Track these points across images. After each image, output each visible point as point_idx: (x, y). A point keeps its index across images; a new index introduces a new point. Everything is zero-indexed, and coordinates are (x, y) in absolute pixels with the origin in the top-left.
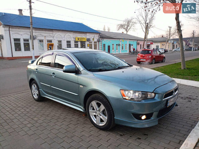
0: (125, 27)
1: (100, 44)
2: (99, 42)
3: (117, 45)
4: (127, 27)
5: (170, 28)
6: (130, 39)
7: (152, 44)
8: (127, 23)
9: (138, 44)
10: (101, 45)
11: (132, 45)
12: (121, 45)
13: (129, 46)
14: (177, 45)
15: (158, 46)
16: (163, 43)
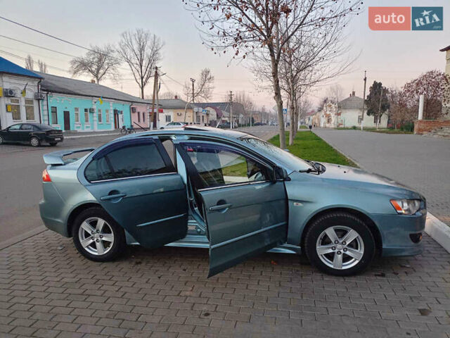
0: (93, 69)
1: (43, 105)
2: (39, 100)
3: (86, 110)
4: (98, 70)
5: (193, 81)
6: (115, 99)
7: (162, 112)
8: (96, 59)
9: (133, 110)
10: (45, 108)
11: (121, 113)
12: (96, 111)
13: (115, 115)
14: (203, 117)
15: (170, 117)
16: (179, 111)
